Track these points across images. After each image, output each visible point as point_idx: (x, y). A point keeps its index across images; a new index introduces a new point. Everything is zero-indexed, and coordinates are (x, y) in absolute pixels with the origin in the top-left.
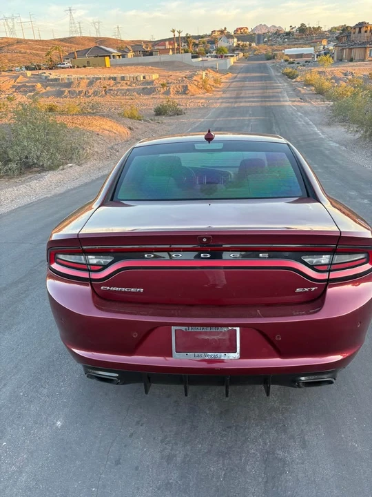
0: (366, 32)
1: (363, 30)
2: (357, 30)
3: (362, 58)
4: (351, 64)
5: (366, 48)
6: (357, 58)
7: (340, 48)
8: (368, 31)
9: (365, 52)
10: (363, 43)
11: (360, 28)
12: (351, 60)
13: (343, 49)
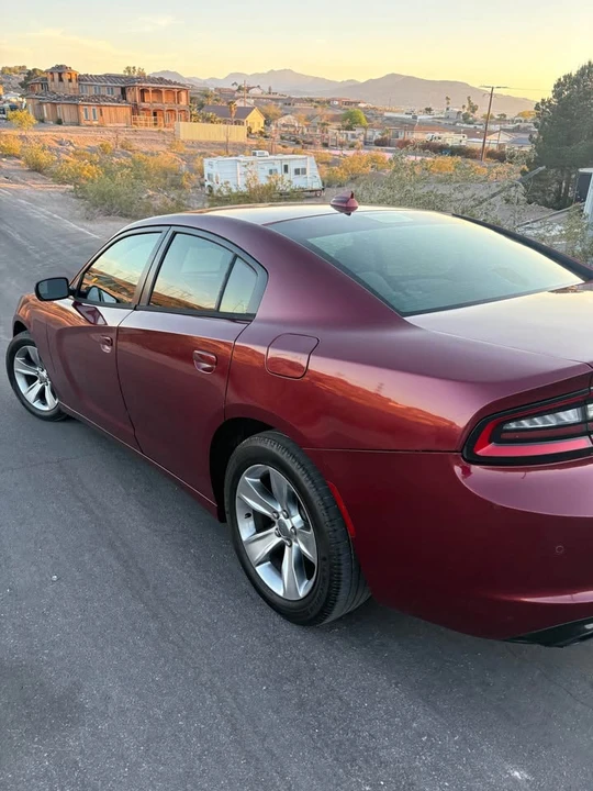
0: (70, 80)
1: (66, 77)
2: (56, 76)
3: (74, 119)
4: (61, 127)
5: (77, 105)
6: (67, 119)
7: (37, 102)
8: (74, 80)
9: (78, 112)
10: (70, 98)
11: (60, 74)
12: (59, 122)
13: (41, 104)
